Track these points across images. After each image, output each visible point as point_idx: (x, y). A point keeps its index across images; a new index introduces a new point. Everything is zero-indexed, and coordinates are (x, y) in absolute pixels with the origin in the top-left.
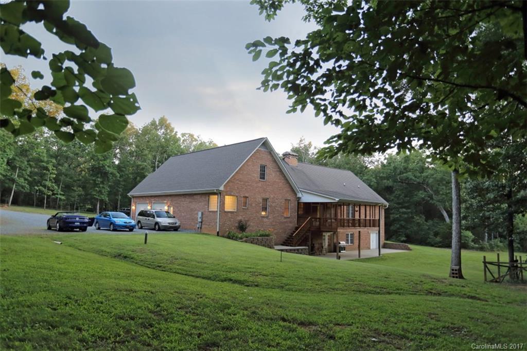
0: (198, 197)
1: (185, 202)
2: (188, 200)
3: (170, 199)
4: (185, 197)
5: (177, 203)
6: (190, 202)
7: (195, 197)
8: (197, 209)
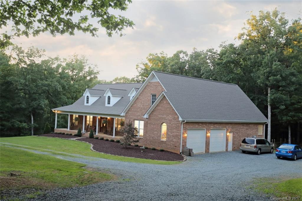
0: (252, 126)
1: (243, 129)
2: (245, 127)
3: (231, 126)
4: (243, 125)
5: (237, 130)
6: (247, 129)
7: (250, 125)
8: (252, 134)
